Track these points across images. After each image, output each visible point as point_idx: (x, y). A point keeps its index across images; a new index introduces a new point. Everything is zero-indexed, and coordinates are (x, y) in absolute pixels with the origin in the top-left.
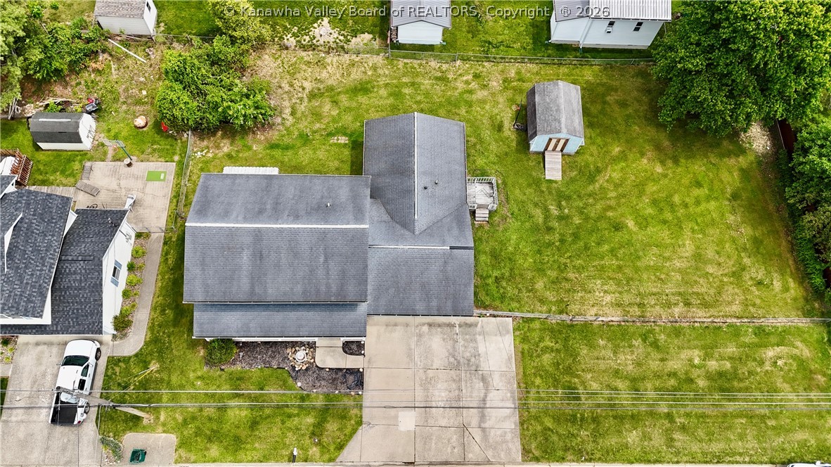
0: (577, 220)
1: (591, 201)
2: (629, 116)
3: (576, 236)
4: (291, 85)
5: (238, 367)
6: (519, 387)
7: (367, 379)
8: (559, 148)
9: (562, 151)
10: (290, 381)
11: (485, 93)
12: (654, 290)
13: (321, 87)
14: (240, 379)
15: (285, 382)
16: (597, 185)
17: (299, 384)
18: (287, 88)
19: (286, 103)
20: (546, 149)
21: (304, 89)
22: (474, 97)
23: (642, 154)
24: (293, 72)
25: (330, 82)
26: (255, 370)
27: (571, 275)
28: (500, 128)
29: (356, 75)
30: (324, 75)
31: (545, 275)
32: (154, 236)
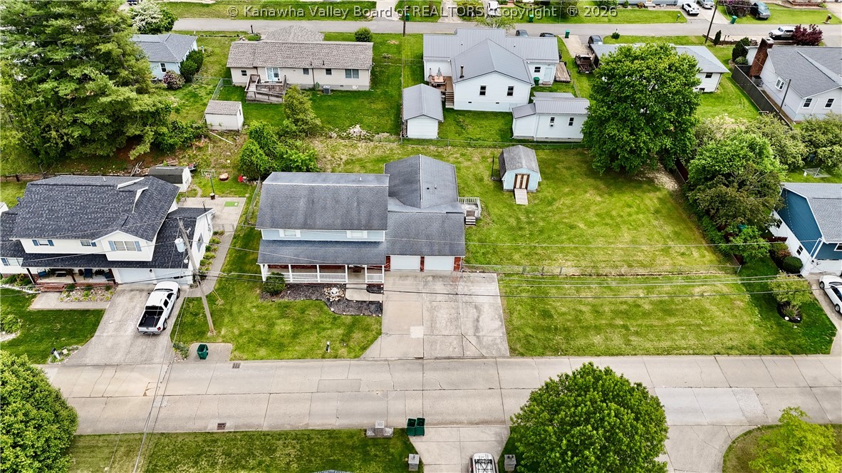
0: (541, 224)
1: (550, 214)
2: (574, 174)
3: (541, 232)
4: (333, 157)
5: (286, 299)
6: (504, 312)
7: (385, 307)
8: (524, 186)
9: (526, 188)
10: (326, 308)
11: (470, 163)
12: (604, 259)
13: (354, 158)
14: (286, 307)
15: (321, 308)
16: (554, 207)
17: (332, 309)
18: (329, 158)
19: (329, 166)
20: (515, 187)
21: (341, 159)
22: (462, 165)
23: (586, 192)
24: (334, 149)
25: (360, 156)
26: (300, 301)
27: (539, 251)
28: (481, 180)
29: (378, 153)
30: (356, 152)
31: (520, 251)
32: (226, 234)
